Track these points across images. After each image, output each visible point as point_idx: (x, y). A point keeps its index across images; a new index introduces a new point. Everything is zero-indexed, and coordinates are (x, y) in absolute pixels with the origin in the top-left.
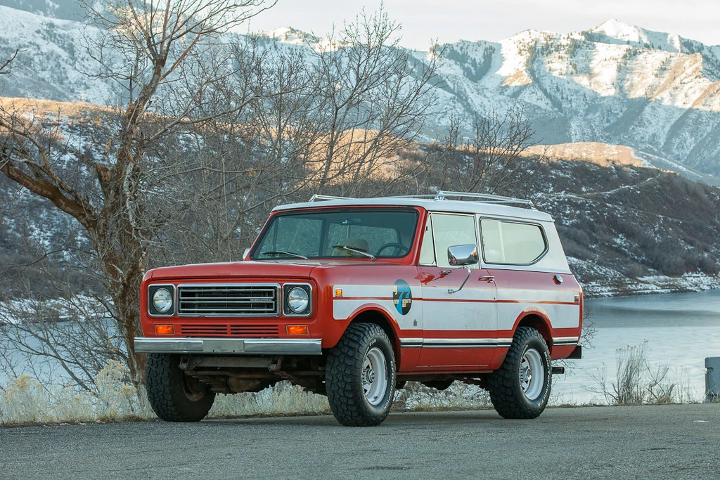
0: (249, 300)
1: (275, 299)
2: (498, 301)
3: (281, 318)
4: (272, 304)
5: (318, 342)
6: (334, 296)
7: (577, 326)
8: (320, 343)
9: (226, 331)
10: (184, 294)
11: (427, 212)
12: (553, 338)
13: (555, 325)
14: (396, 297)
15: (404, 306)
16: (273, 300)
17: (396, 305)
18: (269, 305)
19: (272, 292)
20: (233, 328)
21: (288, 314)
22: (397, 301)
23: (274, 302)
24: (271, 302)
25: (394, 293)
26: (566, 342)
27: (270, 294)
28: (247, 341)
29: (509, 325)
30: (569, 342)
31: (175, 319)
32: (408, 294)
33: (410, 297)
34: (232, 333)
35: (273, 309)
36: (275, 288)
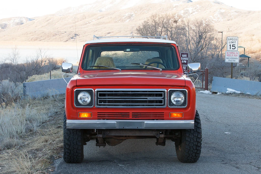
0: (147, 98)
1: (164, 98)
3: (167, 109)
4: (162, 101)
5: (192, 122)
8: (194, 122)
9: (129, 116)
10: (101, 95)
16: (163, 98)
18: (161, 102)
19: (162, 94)
20: (134, 114)
21: (172, 106)
24: (162, 100)
27: (161, 95)
28: (146, 122)
31: (94, 109)
34: (133, 117)
35: (163, 104)
36: (164, 92)
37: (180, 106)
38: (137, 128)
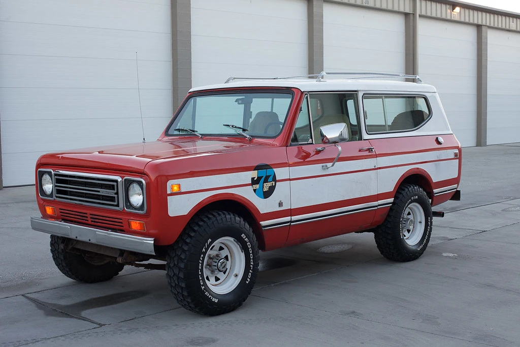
0: (99, 192)
1: (117, 193)
2: (380, 168)
3: (123, 212)
5: (151, 241)
6: (169, 192)
7: (456, 176)
8: (153, 242)
9: (87, 219)
11: (302, 93)
12: (434, 190)
13: (435, 179)
14: (254, 182)
15: (266, 189)
16: (115, 194)
17: (255, 190)
18: (112, 199)
19: (113, 185)
20: (93, 216)
22: (257, 187)
23: (116, 196)
25: (253, 179)
26: (447, 191)
27: (112, 187)
29: (390, 187)
30: (449, 190)
32: (271, 178)
33: (274, 179)
34: (91, 221)
35: (116, 203)
36: (116, 181)
37: (139, 210)
38: (90, 240)
